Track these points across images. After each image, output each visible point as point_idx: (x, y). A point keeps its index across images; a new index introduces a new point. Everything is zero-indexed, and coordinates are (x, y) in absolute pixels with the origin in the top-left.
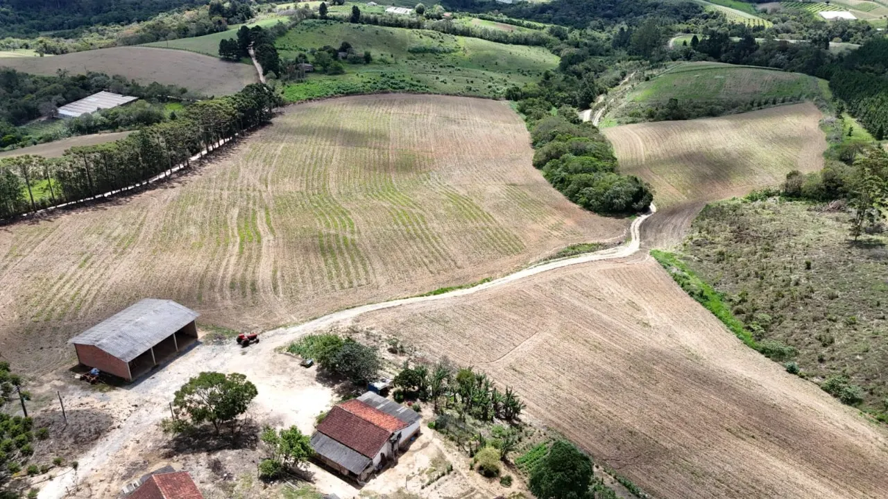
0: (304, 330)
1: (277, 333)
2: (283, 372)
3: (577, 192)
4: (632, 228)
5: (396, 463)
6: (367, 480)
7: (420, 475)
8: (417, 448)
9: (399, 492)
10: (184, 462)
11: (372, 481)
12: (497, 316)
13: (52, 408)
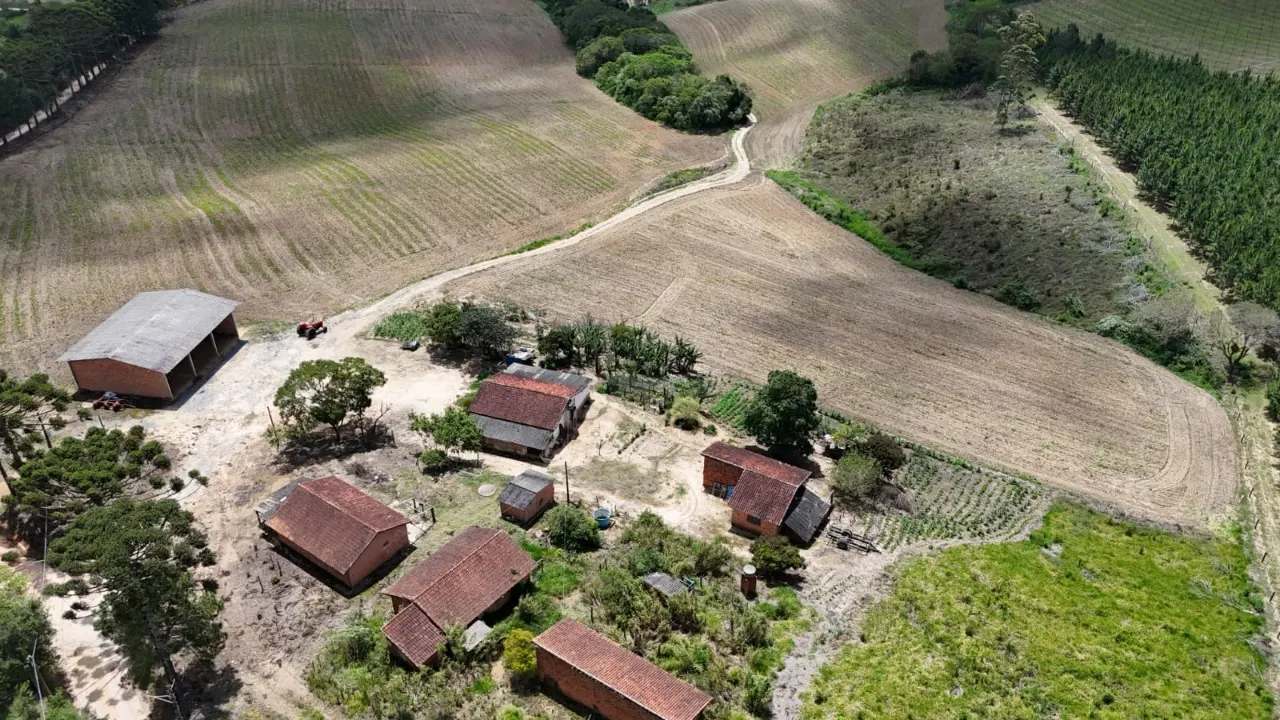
1: (345, 318)
3: (654, 103)
4: (733, 145)
5: (578, 433)
6: (551, 456)
7: (609, 440)
8: (596, 415)
9: (594, 461)
11: (557, 457)
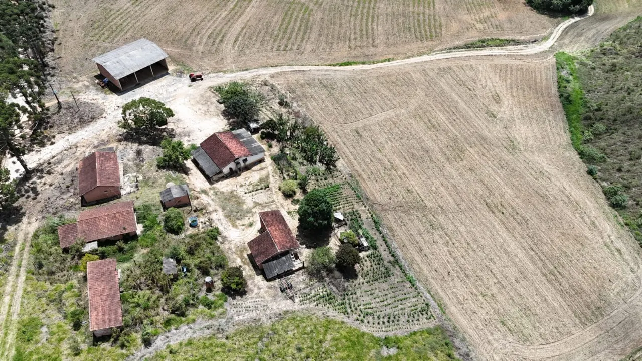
0: (235, 77)
1: (217, 76)
2: (206, 103)
4: (558, 27)
5: (239, 176)
7: (249, 185)
8: (257, 169)
9: (232, 192)
10: (125, 146)
11: (220, 182)
12: (374, 90)
13: (78, 97)
